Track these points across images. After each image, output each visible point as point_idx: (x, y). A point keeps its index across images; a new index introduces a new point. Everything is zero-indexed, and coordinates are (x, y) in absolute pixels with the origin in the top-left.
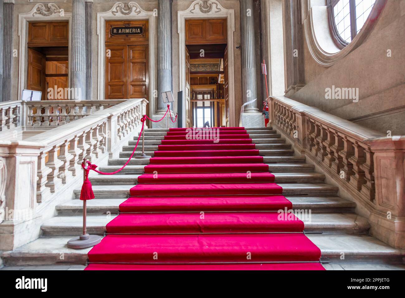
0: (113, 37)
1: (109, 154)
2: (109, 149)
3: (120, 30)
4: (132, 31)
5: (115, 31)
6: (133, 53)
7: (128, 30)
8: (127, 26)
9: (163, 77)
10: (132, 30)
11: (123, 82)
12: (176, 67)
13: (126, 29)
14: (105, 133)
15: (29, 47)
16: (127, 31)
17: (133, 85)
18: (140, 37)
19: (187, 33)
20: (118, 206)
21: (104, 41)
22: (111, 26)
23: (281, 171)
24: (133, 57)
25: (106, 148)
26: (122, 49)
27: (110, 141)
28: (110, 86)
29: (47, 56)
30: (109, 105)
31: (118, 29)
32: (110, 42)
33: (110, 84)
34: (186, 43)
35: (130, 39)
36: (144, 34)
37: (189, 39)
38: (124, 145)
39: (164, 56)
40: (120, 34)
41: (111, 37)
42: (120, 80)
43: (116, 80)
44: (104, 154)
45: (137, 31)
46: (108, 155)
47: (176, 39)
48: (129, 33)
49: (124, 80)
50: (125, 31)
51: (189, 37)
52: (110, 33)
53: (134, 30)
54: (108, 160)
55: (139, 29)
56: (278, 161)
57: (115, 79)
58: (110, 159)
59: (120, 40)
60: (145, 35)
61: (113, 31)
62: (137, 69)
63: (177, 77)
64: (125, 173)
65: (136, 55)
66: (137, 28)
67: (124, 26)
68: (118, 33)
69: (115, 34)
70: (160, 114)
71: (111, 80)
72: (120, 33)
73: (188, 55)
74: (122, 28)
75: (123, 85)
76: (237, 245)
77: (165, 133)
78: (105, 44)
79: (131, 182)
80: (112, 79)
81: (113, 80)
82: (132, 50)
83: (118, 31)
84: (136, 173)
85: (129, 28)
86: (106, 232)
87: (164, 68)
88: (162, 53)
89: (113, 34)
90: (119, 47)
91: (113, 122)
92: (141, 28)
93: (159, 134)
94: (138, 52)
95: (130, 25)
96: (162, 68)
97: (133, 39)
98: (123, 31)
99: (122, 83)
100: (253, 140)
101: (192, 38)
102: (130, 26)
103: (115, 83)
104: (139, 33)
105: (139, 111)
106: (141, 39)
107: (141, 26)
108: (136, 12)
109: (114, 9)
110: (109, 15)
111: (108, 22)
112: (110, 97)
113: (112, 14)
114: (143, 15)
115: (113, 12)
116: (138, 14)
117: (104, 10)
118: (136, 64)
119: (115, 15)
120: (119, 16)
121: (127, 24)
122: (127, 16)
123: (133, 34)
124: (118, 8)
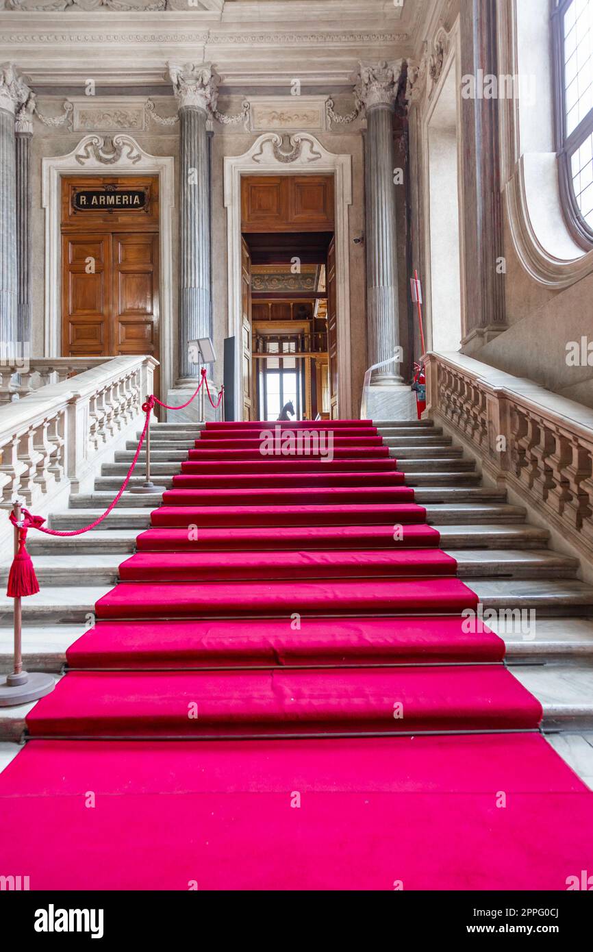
0: (78, 213)
1: (72, 483)
2: (72, 471)
3: (94, 197)
4: (121, 201)
5: (83, 199)
6: (125, 250)
7: (113, 197)
8: (110, 188)
9: (191, 305)
10: (121, 199)
11: (101, 314)
12: (222, 282)
13: (108, 197)
14: (62, 436)
16: (111, 200)
17: (124, 323)
18: (142, 215)
19: (246, 206)
20: (94, 604)
21: (58, 221)
22: (74, 189)
23: (452, 522)
24: (125, 260)
25: (63, 470)
26: (99, 242)
27: (73, 455)
28: (73, 324)
30: (70, 369)
31: (89, 195)
32: (72, 225)
33: (72, 319)
34: (242, 229)
35: (117, 220)
36: (149, 209)
37: (248, 220)
38: (104, 462)
39: (193, 257)
40: (94, 207)
41: (75, 213)
42: (94, 312)
43: (86, 312)
44: (59, 483)
45: (133, 201)
46: (70, 485)
47: (221, 220)
48: (115, 206)
49: (105, 312)
50: (106, 200)
51: (249, 216)
52: (72, 205)
53: (125, 199)
54: (70, 497)
55: (136, 197)
56: (446, 497)
57: (84, 309)
58: (73, 495)
59: (96, 220)
60: (152, 209)
61: (78, 200)
62: (134, 287)
63: (223, 306)
64: (107, 527)
65: (132, 256)
66: (133, 193)
67: (104, 190)
68: (89, 206)
69: (83, 206)
70: (184, 388)
71: (74, 309)
72: (95, 204)
73: (248, 256)
74: (98, 194)
75: (102, 322)
76: (359, 693)
77: (196, 434)
78: (61, 230)
79: (122, 547)
80: (77, 309)
81: (78, 311)
82: (122, 244)
83: (89, 200)
84: (132, 526)
85: (114, 193)
86: (67, 665)
87: (193, 286)
88: (189, 251)
89: (77, 206)
90: (91, 238)
91: (79, 410)
92: (142, 195)
93: (182, 434)
94: (136, 247)
95: (116, 187)
96: (189, 286)
97: (124, 218)
98: (102, 199)
99: (98, 319)
100: (391, 451)
101: (257, 218)
102: (118, 189)
103: (83, 318)
104: (136, 206)
105: (138, 384)
106: (140, 220)
107: (142, 189)
108: (130, 158)
109: (81, 151)
110: (68, 163)
111: (67, 180)
112: (73, 348)
113: (75, 161)
114: (146, 164)
115: (78, 157)
116: (133, 163)
117: (58, 152)
118: (130, 275)
119: (83, 164)
120: (92, 165)
121: (111, 185)
122: (109, 165)
123: (122, 206)
124: (89, 148)
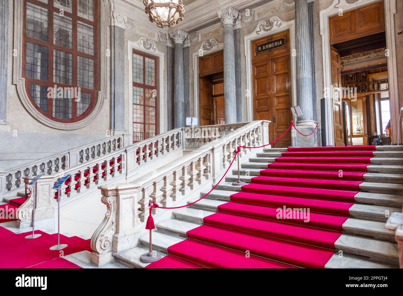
0: (258, 54)
1: (213, 180)
2: (214, 176)
3: (264, 46)
5: (260, 48)
6: (276, 66)
7: (271, 44)
8: (270, 41)
9: (301, 87)
10: (274, 44)
11: (268, 95)
13: (269, 45)
15: (200, 78)
16: (270, 46)
17: (277, 97)
18: (283, 49)
19: (332, 31)
20: (186, 232)
21: (250, 60)
22: (256, 45)
24: (277, 70)
25: (210, 175)
26: (266, 65)
27: (214, 169)
28: (257, 100)
29: (213, 81)
31: (262, 46)
32: (255, 60)
33: (257, 98)
34: (330, 43)
35: (273, 53)
36: (286, 45)
37: (334, 38)
38: (233, 169)
39: (302, 65)
40: (264, 50)
41: (257, 55)
42: (265, 94)
43: (262, 94)
44: (208, 180)
45: (279, 44)
47: (319, 42)
48: (271, 48)
49: (269, 93)
50: (268, 46)
51: (334, 36)
52: (256, 52)
53: (276, 44)
54: (212, 185)
55: (281, 41)
56: (376, 202)
57: (261, 93)
59: (264, 56)
60: (287, 45)
61: (258, 49)
62: (281, 81)
63: (321, 83)
64: (218, 199)
65: (280, 67)
66: (278, 40)
67: (267, 42)
68: (262, 50)
69: (260, 51)
70: (299, 125)
72: (264, 49)
74: (265, 45)
77: (280, 154)
78: (252, 63)
80: (259, 94)
81: (259, 95)
82: (275, 63)
83: (262, 48)
85: (271, 42)
87: (302, 78)
88: (300, 62)
89: (258, 52)
90: (263, 64)
91: (216, 153)
94: (282, 63)
95: (272, 40)
96: (300, 78)
97: (276, 52)
99: (267, 97)
100: (368, 168)
101: (338, 36)
102: (273, 40)
103: (261, 97)
104: (281, 45)
105: (260, 132)
106: (282, 51)
107: (283, 37)
108: (277, 26)
109: (258, 29)
110: (254, 36)
111: (253, 42)
112: (258, 110)
113: (256, 34)
114: (284, 26)
115: (257, 32)
116: (278, 27)
117: (250, 32)
118: (279, 76)
119: (259, 34)
120: (263, 34)
121: (270, 39)
122: (269, 32)
123: (275, 47)
124: (261, 27)
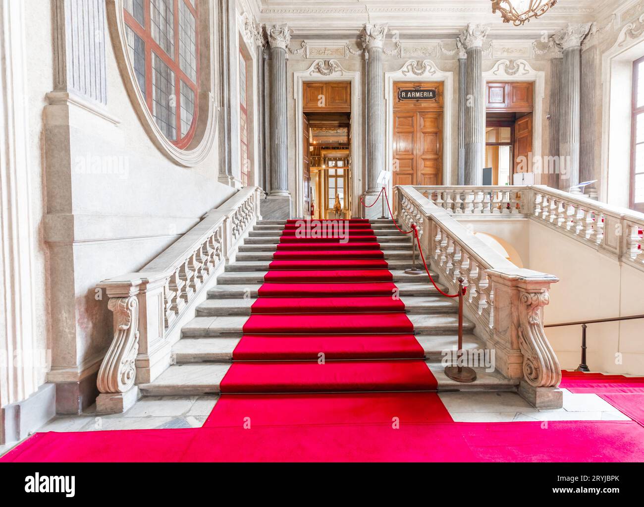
0: (401, 101)
3: (409, 93)
4: (423, 95)
5: (404, 94)
6: (425, 121)
7: (419, 93)
10: (423, 94)
13: (416, 93)
16: (418, 95)
17: (424, 159)
18: (433, 103)
22: (399, 89)
24: (424, 126)
26: (413, 117)
28: (398, 160)
31: (407, 92)
32: (398, 108)
35: (421, 105)
36: (438, 99)
40: (409, 98)
41: (399, 101)
45: (429, 95)
48: (420, 98)
49: (414, 153)
50: (415, 95)
52: (398, 97)
53: (425, 94)
55: (431, 93)
59: (410, 105)
60: (440, 100)
61: (401, 94)
65: (428, 124)
66: (429, 91)
67: (414, 89)
68: (406, 98)
69: (403, 98)
72: (409, 96)
74: (411, 91)
75: (413, 158)
78: (394, 110)
82: (423, 118)
83: (407, 94)
85: (420, 91)
89: (400, 98)
90: (408, 115)
92: (434, 92)
94: (430, 119)
97: (424, 104)
98: (413, 94)
99: (410, 157)
102: (421, 89)
104: (431, 98)
106: (433, 105)
107: (434, 89)
108: (430, 72)
109: (405, 69)
110: (398, 75)
111: (396, 83)
113: (402, 74)
114: (438, 76)
115: (403, 72)
116: (432, 75)
117: (393, 69)
118: (427, 134)
119: (405, 75)
120: (411, 77)
121: (417, 87)
122: (419, 76)
123: (423, 98)
124: (409, 67)
